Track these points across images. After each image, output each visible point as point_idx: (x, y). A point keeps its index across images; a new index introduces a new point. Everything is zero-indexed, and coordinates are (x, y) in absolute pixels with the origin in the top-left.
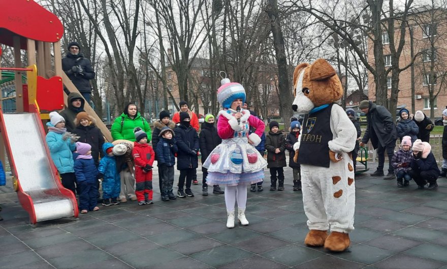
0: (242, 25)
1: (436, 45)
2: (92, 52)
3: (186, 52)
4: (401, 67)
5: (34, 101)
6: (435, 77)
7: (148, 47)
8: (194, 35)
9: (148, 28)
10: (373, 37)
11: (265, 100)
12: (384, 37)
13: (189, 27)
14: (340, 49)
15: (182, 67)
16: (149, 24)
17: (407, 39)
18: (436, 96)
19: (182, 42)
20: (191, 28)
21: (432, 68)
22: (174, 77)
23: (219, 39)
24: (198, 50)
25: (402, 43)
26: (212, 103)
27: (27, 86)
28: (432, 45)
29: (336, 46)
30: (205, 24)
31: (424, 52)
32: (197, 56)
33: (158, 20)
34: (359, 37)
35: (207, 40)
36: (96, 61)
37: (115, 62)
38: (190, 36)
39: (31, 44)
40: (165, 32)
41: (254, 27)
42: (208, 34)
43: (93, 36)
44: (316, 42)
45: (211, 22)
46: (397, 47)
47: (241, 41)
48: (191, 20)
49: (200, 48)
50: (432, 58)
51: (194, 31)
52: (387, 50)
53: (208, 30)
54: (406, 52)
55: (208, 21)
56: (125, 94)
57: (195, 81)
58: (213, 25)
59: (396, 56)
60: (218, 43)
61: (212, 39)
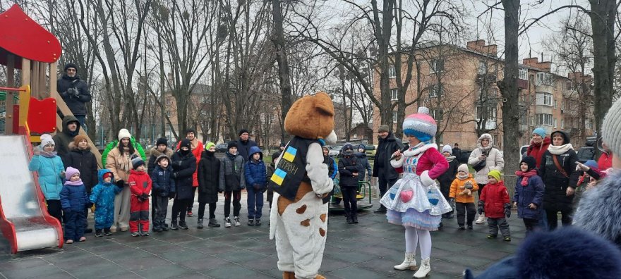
0: (247, 53)
1: (442, 81)
2: (89, 73)
3: (188, 77)
4: (407, 102)
5: (24, 122)
6: (441, 113)
7: (148, 71)
8: (197, 61)
9: (149, 51)
10: (380, 71)
11: (267, 130)
12: (392, 70)
13: (192, 52)
14: (346, 81)
15: (182, 93)
16: (150, 48)
17: (414, 73)
18: (442, 132)
19: (184, 67)
20: (193, 54)
21: (438, 104)
22: (173, 104)
23: (223, 66)
24: (200, 76)
25: (409, 77)
26: (212, 131)
27: (18, 106)
28: (439, 80)
29: (342, 78)
30: (208, 50)
31: (430, 88)
32: (199, 82)
33: (160, 44)
34: (365, 70)
35: (210, 66)
36: (92, 83)
37: (112, 85)
38: (192, 62)
39: (26, 64)
40: (166, 57)
41: (259, 55)
42: (211, 60)
43: (91, 58)
44: (321, 73)
45: (214, 48)
46: (403, 82)
47: (245, 69)
48: (194, 46)
49: (203, 74)
50: (439, 93)
51: (197, 56)
52: (393, 85)
53: (212, 57)
54: (413, 87)
55: (211, 47)
56: (121, 118)
57: (195, 108)
58: (217, 52)
59: (402, 91)
60: (221, 71)
61: (215, 66)
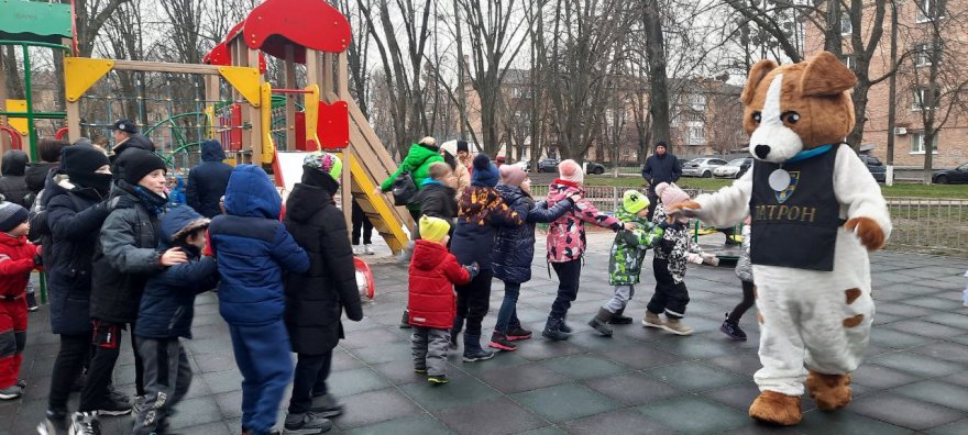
0: (586, 13)
1: (944, 34)
2: (362, 63)
3: (495, 58)
4: (871, 78)
5: (312, 134)
6: (937, 94)
7: (439, 55)
8: (508, 32)
9: (440, 24)
10: (824, 25)
11: (616, 137)
12: (845, 21)
13: (501, 19)
15: (488, 84)
16: (441, 18)
17: (887, 25)
18: (937, 130)
19: (490, 43)
20: (503, 21)
21: (932, 79)
22: (474, 99)
23: (548, 36)
24: (513, 56)
25: (877, 35)
26: (533, 141)
27: (303, 114)
28: (937, 34)
29: (745, 42)
30: (526, 13)
31: (917, 50)
32: (511, 67)
33: (456, 10)
34: (788, 25)
35: (529, 39)
36: (366, 76)
37: (394, 79)
38: (502, 35)
39: (311, 55)
40: (465, 29)
41: (605, 16)
42: (530, 29)
43: (364, 39)
44: (714, 38)
45: (535, 10)
46: (866, 42)
47: (583, 41)
48: (504, 12)
50: (934, 58)
51: (509, 26)
52: (847, 48)
53: (531, 23)
54: (883, 50)
55: (531, 8)
56: (407, 127)
57: (503, 107)
58: (539, 14)
59: (863, 58)
60: (546, 43)
61: (538, 40)
